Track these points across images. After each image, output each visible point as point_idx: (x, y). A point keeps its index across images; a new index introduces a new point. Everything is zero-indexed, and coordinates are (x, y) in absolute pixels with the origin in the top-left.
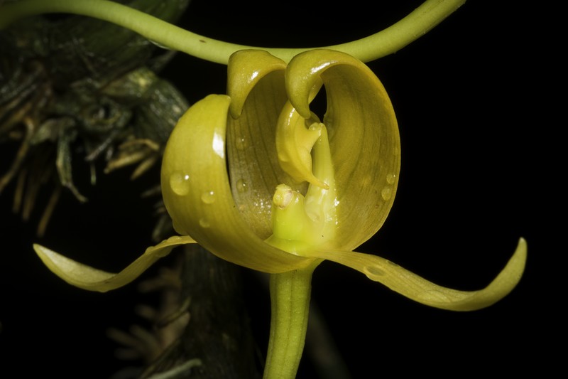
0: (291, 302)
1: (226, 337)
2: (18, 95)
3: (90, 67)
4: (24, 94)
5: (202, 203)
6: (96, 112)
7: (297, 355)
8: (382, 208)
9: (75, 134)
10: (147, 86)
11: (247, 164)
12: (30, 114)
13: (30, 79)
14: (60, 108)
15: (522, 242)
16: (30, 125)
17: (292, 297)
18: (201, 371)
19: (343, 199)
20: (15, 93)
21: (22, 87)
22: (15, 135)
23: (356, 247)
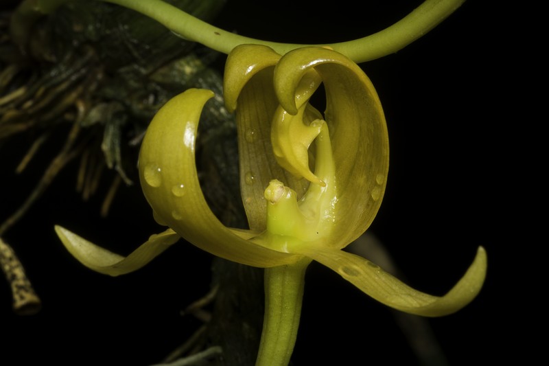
0: (282, 297)
1: (246, 326)
2: (68, 78)
3: (136, 54)
4: (74, 78)
5: (173, 196)
6: (146, 97)
7: (287, 349)
8: (371, 209)
9: (125, 118)
10: (192, 73)
11: (256, 156)
12: (81, 97)
13: (79, 63)
14: (109, 92)
15: (481, 250)
16: (81, 108)
17: (282, 292)
18: (221, 359)
19: (343, 196)
20: (64, 76)
21: (71, 71)
22: (68, 117)
23: (345, 246)
